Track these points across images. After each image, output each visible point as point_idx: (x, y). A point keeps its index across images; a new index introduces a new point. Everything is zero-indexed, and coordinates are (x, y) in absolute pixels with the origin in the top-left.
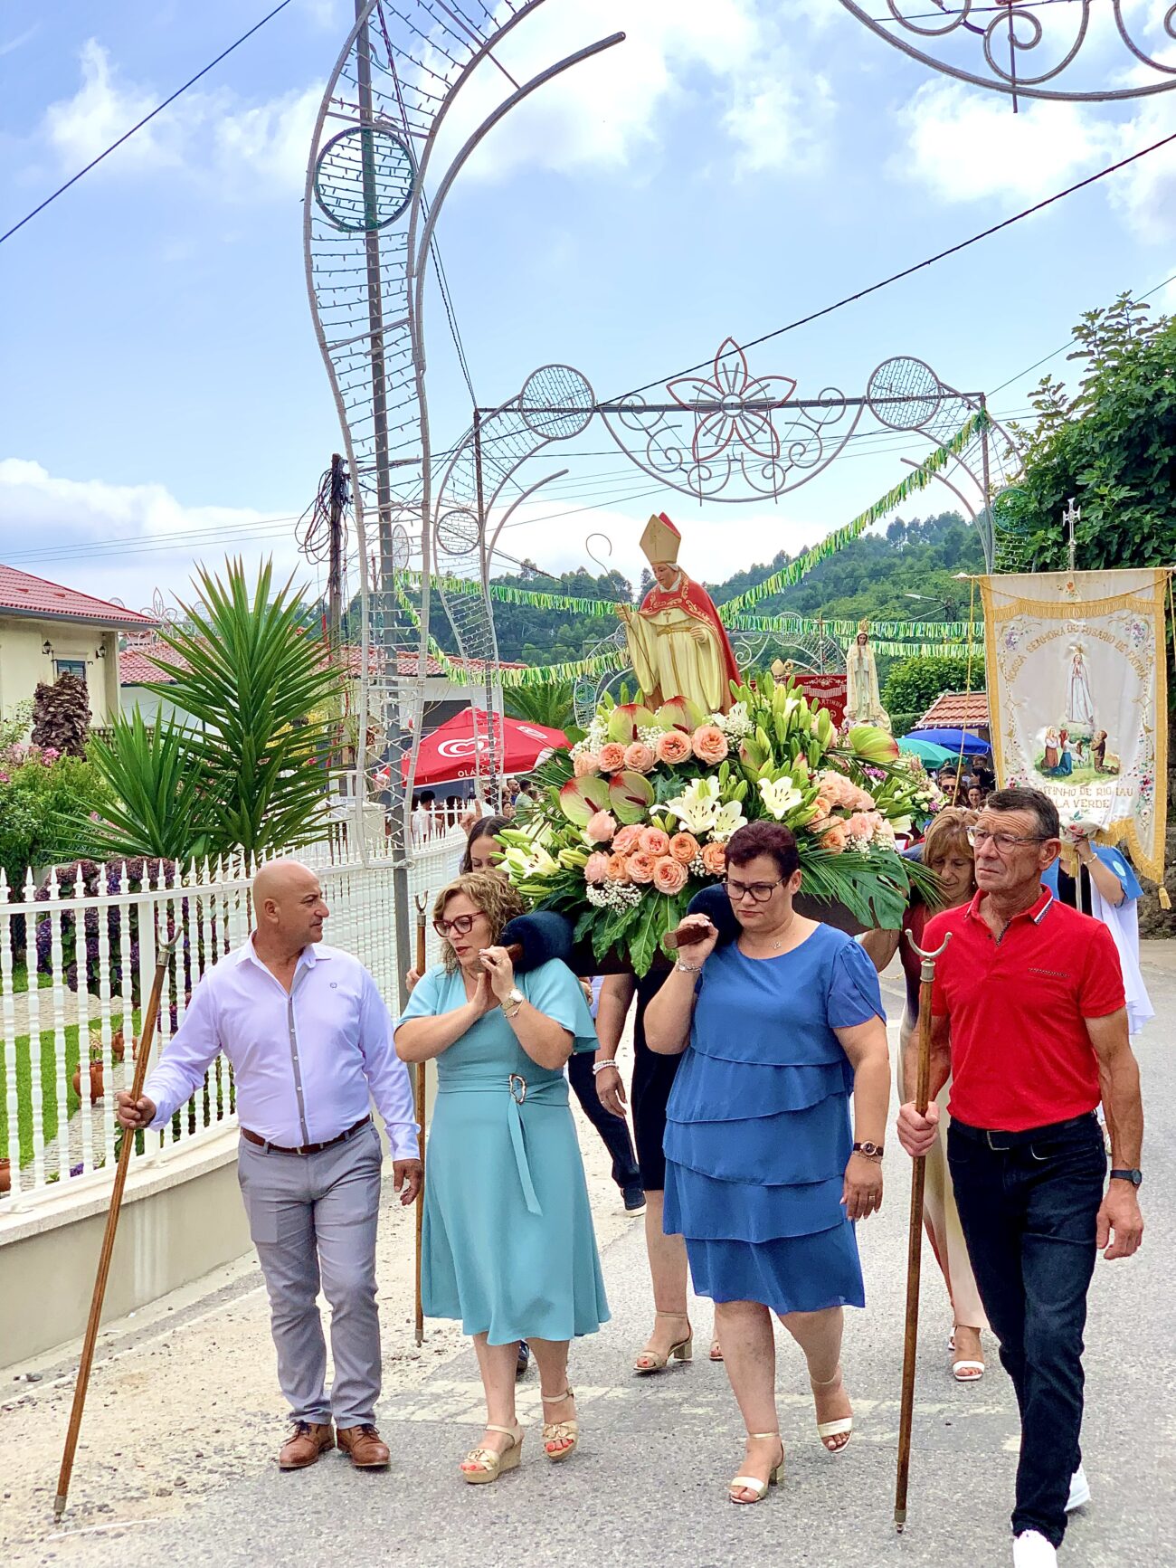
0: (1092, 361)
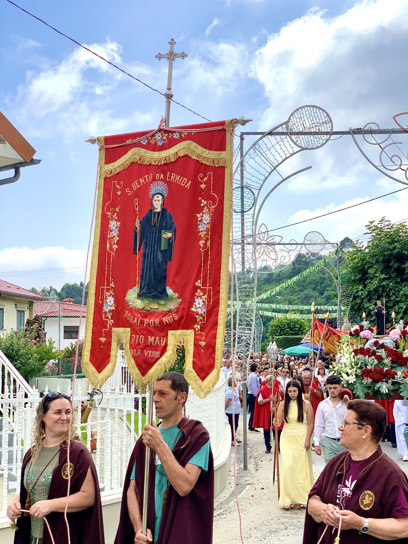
0: (372, 236)
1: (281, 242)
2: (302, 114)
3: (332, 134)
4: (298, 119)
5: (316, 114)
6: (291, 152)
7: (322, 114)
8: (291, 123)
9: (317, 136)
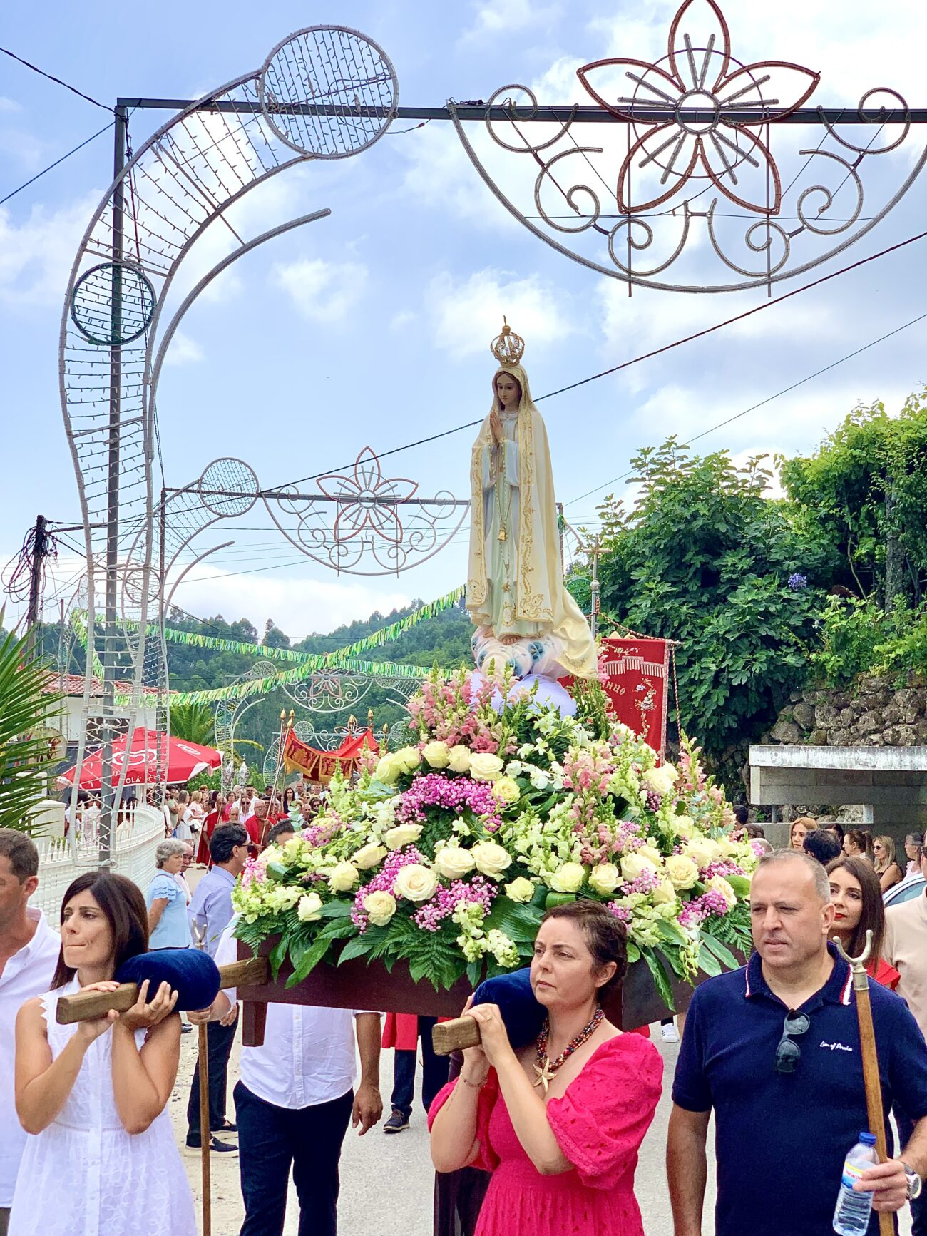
0: (645, 486)
1: (414, 497)
3: (394, 116)
4: (293, 66)
5: (348, 52)
6: (270, 164)
7: (366, 51)
8: (272, 75)
9: (348, 119)
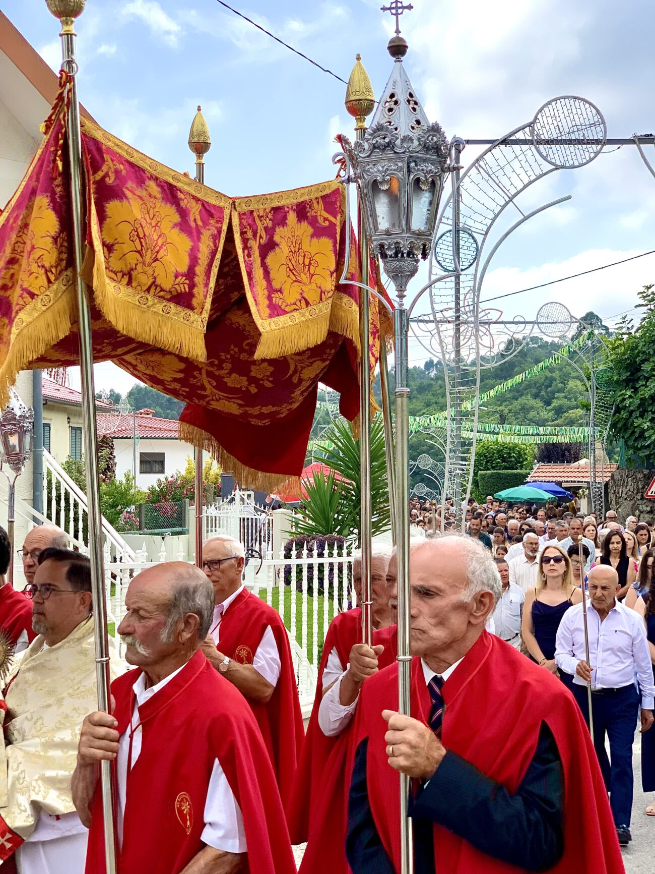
0: (647, 309)
1: (500, 320)
2: (556, 110)
3: (605, 144)
4: (549, 119)
5: (579, 111)
6: (538, 172)
7: (589, 110)
8: (538, 124)
9: (580, 146)
